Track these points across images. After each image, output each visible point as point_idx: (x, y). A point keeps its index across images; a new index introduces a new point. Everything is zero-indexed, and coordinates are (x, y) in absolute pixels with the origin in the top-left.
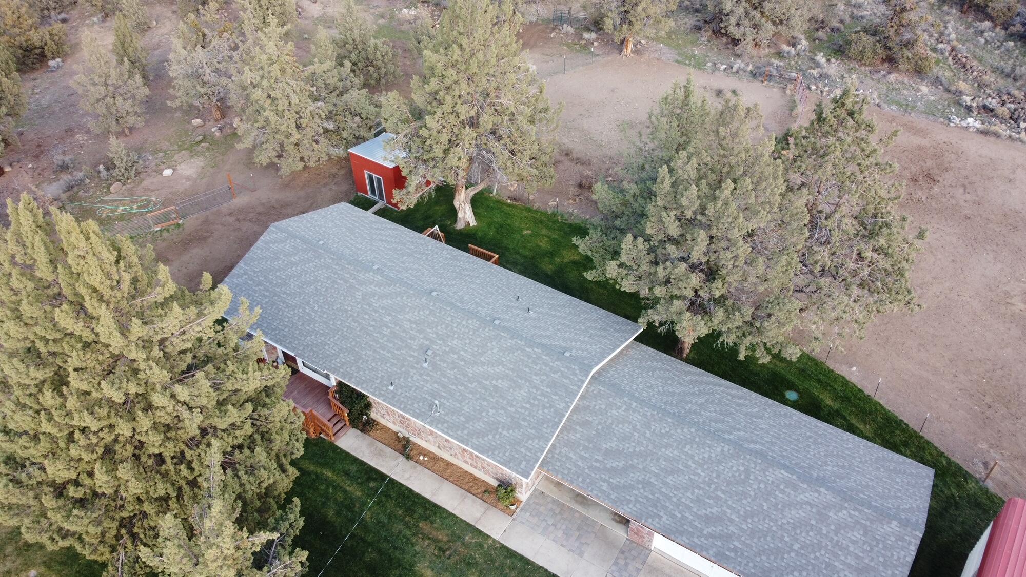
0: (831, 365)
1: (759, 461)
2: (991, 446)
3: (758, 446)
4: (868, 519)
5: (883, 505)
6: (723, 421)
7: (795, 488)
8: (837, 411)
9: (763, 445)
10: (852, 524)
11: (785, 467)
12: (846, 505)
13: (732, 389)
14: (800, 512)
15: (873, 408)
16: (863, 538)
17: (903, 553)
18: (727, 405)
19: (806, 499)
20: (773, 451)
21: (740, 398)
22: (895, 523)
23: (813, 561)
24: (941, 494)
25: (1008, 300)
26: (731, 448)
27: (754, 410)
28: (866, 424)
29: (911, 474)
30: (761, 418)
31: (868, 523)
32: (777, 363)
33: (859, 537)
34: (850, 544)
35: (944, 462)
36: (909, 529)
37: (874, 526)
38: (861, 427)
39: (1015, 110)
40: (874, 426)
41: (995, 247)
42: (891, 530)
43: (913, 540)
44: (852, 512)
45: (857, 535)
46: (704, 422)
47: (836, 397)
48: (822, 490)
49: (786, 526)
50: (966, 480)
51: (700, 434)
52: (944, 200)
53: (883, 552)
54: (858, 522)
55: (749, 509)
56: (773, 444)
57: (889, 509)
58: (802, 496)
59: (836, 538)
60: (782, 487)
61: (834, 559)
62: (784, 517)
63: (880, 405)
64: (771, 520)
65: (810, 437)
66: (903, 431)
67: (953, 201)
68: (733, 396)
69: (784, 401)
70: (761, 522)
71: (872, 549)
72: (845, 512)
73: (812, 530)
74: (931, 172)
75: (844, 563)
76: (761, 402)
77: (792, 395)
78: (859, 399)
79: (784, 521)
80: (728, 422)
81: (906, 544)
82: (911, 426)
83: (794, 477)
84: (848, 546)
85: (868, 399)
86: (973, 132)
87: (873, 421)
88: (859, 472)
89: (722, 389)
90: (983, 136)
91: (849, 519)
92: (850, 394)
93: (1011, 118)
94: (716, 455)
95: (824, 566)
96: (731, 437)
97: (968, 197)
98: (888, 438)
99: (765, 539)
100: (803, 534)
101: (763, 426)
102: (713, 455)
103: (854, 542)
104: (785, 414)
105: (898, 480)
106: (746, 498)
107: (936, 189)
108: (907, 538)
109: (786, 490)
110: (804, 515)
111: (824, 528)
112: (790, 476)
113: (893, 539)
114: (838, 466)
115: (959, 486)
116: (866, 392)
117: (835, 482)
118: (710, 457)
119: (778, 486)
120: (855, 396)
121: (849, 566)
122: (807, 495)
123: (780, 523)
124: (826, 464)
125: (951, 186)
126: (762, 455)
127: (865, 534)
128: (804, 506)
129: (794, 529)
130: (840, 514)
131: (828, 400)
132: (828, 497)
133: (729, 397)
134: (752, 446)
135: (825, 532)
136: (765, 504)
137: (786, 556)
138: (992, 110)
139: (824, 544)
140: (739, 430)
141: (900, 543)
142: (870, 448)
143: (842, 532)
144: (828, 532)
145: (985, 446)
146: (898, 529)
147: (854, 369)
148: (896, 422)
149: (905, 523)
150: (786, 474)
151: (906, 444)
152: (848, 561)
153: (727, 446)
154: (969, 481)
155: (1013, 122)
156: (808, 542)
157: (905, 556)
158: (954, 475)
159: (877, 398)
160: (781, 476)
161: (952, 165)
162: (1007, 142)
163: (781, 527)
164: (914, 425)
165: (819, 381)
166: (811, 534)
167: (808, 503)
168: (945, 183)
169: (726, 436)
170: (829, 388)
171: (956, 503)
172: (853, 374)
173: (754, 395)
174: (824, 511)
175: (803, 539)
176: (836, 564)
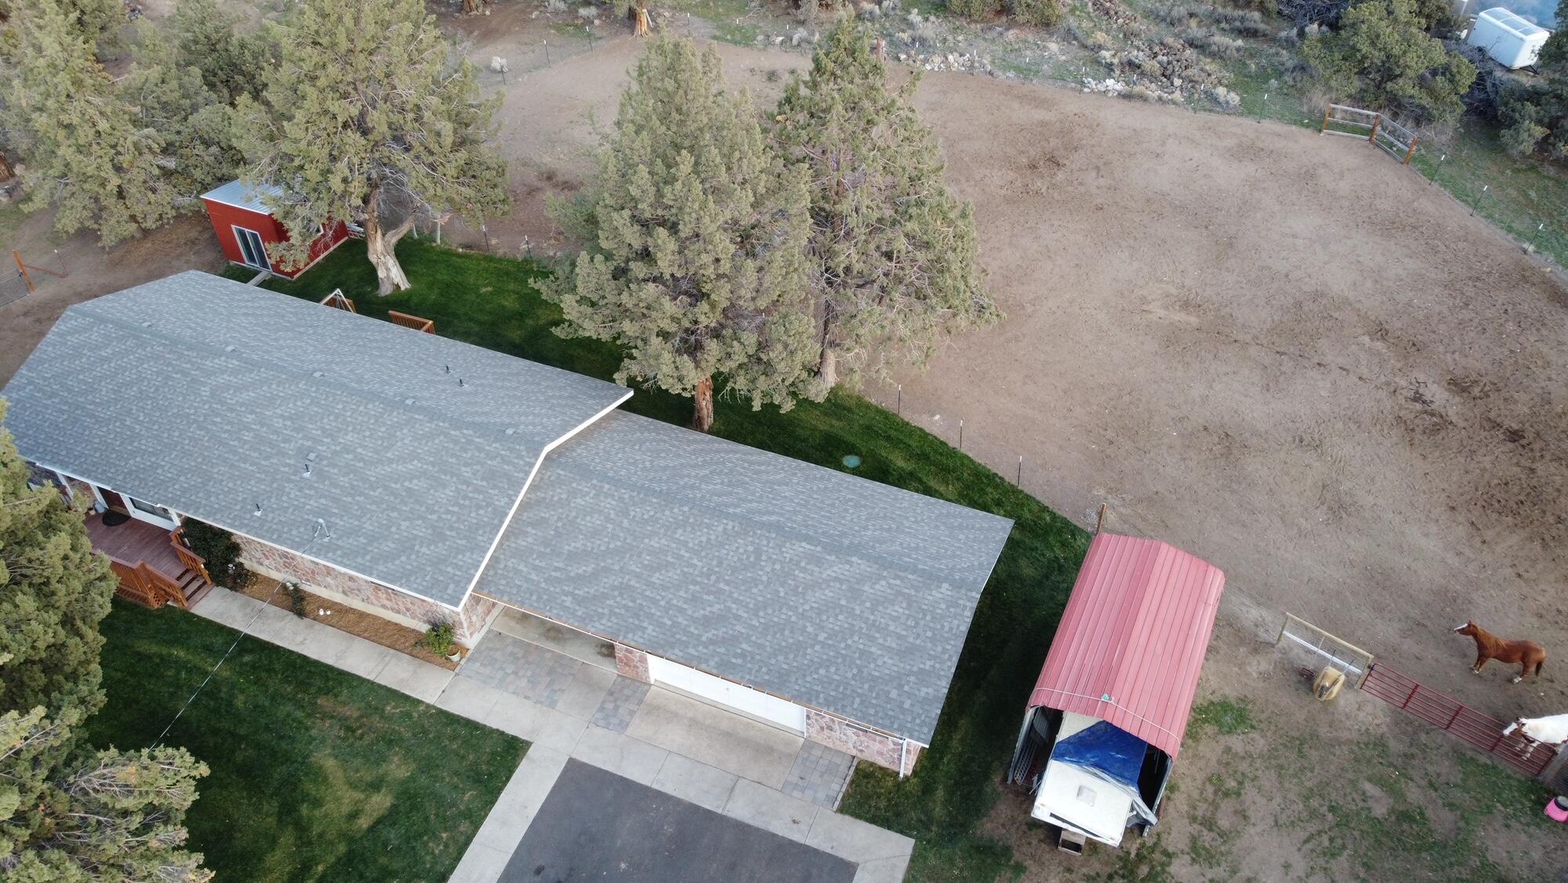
0: (906, 416)
1: (774, 535)
2: (1110, 491)
3: (773, 518)
4: (913, 586)
5: (933, 567)
6: (730, 493)
7: (819, 562)
8: (911, 474)
9: (781, 515)
10: (892, 597)
11: (807, 538)
12: (885, 574)
13: (751, 455)
14: (827, 592)
15: (959, 463)
16: (907, 612)
17: (956, 622)
18: (741, 474)
19: (834, 574)
20: (795, 521)
21: (760, 464)
22: (945, 586)
23: (844, 652)
24: (1041, 559)
25: (1145, 307)
26: (737, 524)
27: (778, 477)
28: (948, 484)
29: (981, 529)
30: (786, 484)
31: (913, 592)
32: (834, 422)
33: (901, 610)
34: (890, 623)
35: (1048, 518)
36: (963, 591)
37: (920, 595)
38: (942, 489)
39: (1169, 63)
40: (958, 485)
41: (1132, 242)
42: (941, 596)
43: (968, 604)
44: (892, 581)
45: (899, 609)
46: (703, 497)
47: (911, 455)
48: (854, 559)
49: (809, 614)
50: (1073, 535)
51: (696, 512)
52: (1070, 189)
53: (931, 625)
54: (899, 593)
55: (760, 599)
56: (795, 512)
57: (942, 570)
58: (829, 572)
59: (872, 617)
60: (803, 564)
61: (870, 644)
62: (806, 601)
63: (968, 458)
64: (790, 608)
65: (851, 500)
66: (996, 487)
67: (1082, 189)
68: (751, 463)
69: (840, 468)
70: (776, 613)
71: (917, 623)
72: (883, 583)
73: (841, 612)
74: (1056, 153)
75: (883, 647)
76: (790, 466)
77: (852, 461)
78: (941, 454)
79: (807, 607)
80: (737, 493)
81: (959, 611)
82: (1007, 479)
83: (819, 549)
84: (887, 625)
85: (953, 453)
86: (1112, 97)
87: (958, 479)
88: (909, 533)
89: (738, 455)
90: (1126, 102)
91: (889, 591)
92: (928, 450)
93: (1163, 75)
94: (717, 537)
95: (857, 655)
96: (738, 510)
97: (1101, 181)
98: (976, 498)
99: (782, 634)
100: (831, 620)
101: (787, 494)
102: (713, 537)
103: (895, 619)
104: (822, 478)
105: (961, 536)
106: (756, 586)
107: (1061, 176)
108: (961, 602)
109: (809, 567)
110: (831, 594)
111: (857, 607)
112: (813, 548)
113: (943, 606)
114: (882, 529)
115: (1064, 544)
116: (951, 445)
117: (873, 547)
118: (709, 539)
119: (797, 564)
120: (936, 452)
121: (889, 649)
122: (835, 569)
123: (800, 611)
124: (866, 528)
125: (1080, 170)
126: (778, 527)
127: (909, 607)
128: (832, 584)
129: (819, 614)
130: (877, 587)
131: (900, 462)
132: (862, 567)
133: (746, 465)
134: (765, 518)
135: (858, 612)
136: (781, 589)
137: (809, 651)
138: (1139, 67)
139: (857, 628)
140: (751, 501)
141: (952, 610)
142: (932, 504)
143: (880, 608)
144: (862, 612)
145: (1102, 492)
146: (949, 593)
147: (937, 417)
148: (987, 477)
149: (957, 585)
150: (808, 547)
151: (999, 504)
152: (887, 644)
153: (731, 523)
154: (1078, 538)
155: (1165, 80)
156: (837, 628)
157: (959, 626)
158: (1060, 532)
159: (963, 450)
160: (801, 549)
161: (1084, 142)
162: (1158, 106)
163: (803, 616)
164: (1010, 477)
165: (888, 438)
166: (841, 617)
167: (836, 579)
168: (1073, 166)
169: (731, 510)
170: (901, 446)
171: (1060, 567)
172: (934, 424)
173: (782, 459)
174: (856, 586)
175: (831, 626)
176: (873, 649)
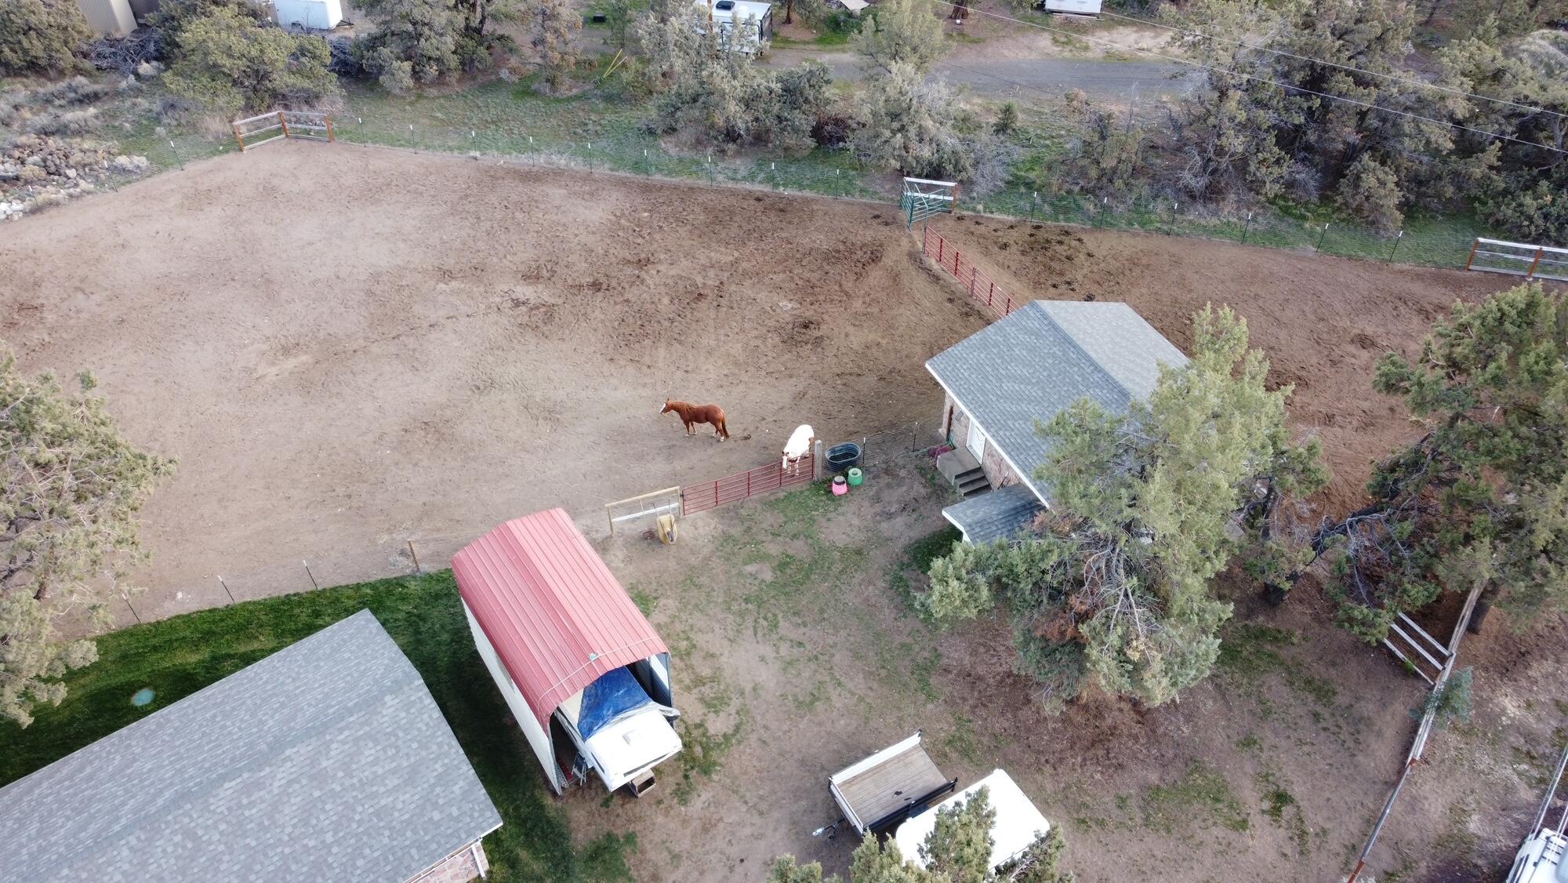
0: (149, 617)
1: (189, 806)
2: (389, 531)
3: (167, 794)
4: (362, 725)
5: (359, 695)
6: (92, 817)
7: (258, 785)
8: (214, 658)
9: (172, 784)
10: (355, 749)
11: (224, 778)
12: (328, 737)
13: (58, 770)
14: (293, 801)
15: (246, 614)
16: (379, 748)
17: (425, 716)
18: (76, 794)
19: (284, 781)
20: (191, 777)
21: (81, 769)
22: (388, 698)
24: (398, 624)
25: (255, 375)
26: (138, 833)
27: (116, 762)
28: (257, 637)
29: (352, 637)
30: (135, 760)
31: (367, 729)
32: (82, 681)
33: (373, 751)
34: (374, 769)
35: (368, 591)
36: (406, 688)
37: (375, 724)
38: (256, 645)
39: (44, 160)
40: (267, 630)
42: (392, 709)
43: (420, 694)
44: (342, 737)
45: (369, 753)
46: (68, 847)
47: (195, 646)
48: (288, 752)
50: (403, 586)
51: (80, 864)
52: (72, 322)
53: (409, 737)
54: (357, 740)
55: (236, 868)
56: (180, 771)
57: (368, 691)
58: (276, 784)
59: (355, 780)
60: (245, 801)
62: (283, 826)
63: (250, 603)
64: (273, 847)
65: (215, 716)
66: (300, 604)
67: (84, 316)
68: (70, 777)
69: (142, 713)
70: (267, 862)
71: (397, 747)
72: (335, 746)
74: (20, 300)
76: (113, 744)
77: (143, 697)
78: (222, 620)
79: (288, 830)
80: (100, 810)
81: (419, 706)
82: (301, 591)
83: (246, 775)
84: (374, 773)
85: (230, 611)
87: (261, 626)
88: (303, 692)
89: (45, 785)
90: (38, 216)
91: (347, 747)
92: (206, 626)
93: (49, 174)
94: (130, 862)
96: (123, 821)
97: (96, 298)
98: (293, 627)
99: (291, 873)
101: (148, 766)
102: (126, 867)
103: (375, 762)
104: (159, 726)
105: (346, 655)
106: (220, 861)
107: (50, 317)
108: (413, 698)
109: (253, 798)
111: (334, 786)
112: (239, 780)
113: (403, 714)
114: (276, 711)
115: (404, 598)
116: (221, 605)
117: (291, 729)
118: (124, 873)
119: (240, 806)
120: (214, 622)
122: (279, 776)
124: (262, 722)
125: (63, 300)
126: (184, 796)
127: (376, 742)
128: (290, 790)
130: (333, 753)
131: (190, 659)
132: (302, 751)
133: (67, 783)
134: (160, 802)
135: (338, 788)
136: (248, 840)
138: (17, 178)
139: (351, 801)
140: (123, 804)
141: (412, 711)
142: (286, 656)
143: (354, 766)
144: (342, 784)
145: (386, 537)
146: (397, 701)
147: (180, 595)
148: (283, 603)
149: (396, 688)
150: (233, 783)
151: (317, 614)
153: (131, 838)
154: (407, 584)
155: (56, 177)
157: (430, 716)
158: (389, 593)
159: (238, 601)
160: (230, 791)
161: (38, 274)
164: (303, 587)
165: (155, 649)
167: (290, 782)
168: (52, 300)
169: (117, 828)
170: (176, 644)
171: (419, 616)
172: (185, 602)
173: (95, 747)
174: (314, 771)
